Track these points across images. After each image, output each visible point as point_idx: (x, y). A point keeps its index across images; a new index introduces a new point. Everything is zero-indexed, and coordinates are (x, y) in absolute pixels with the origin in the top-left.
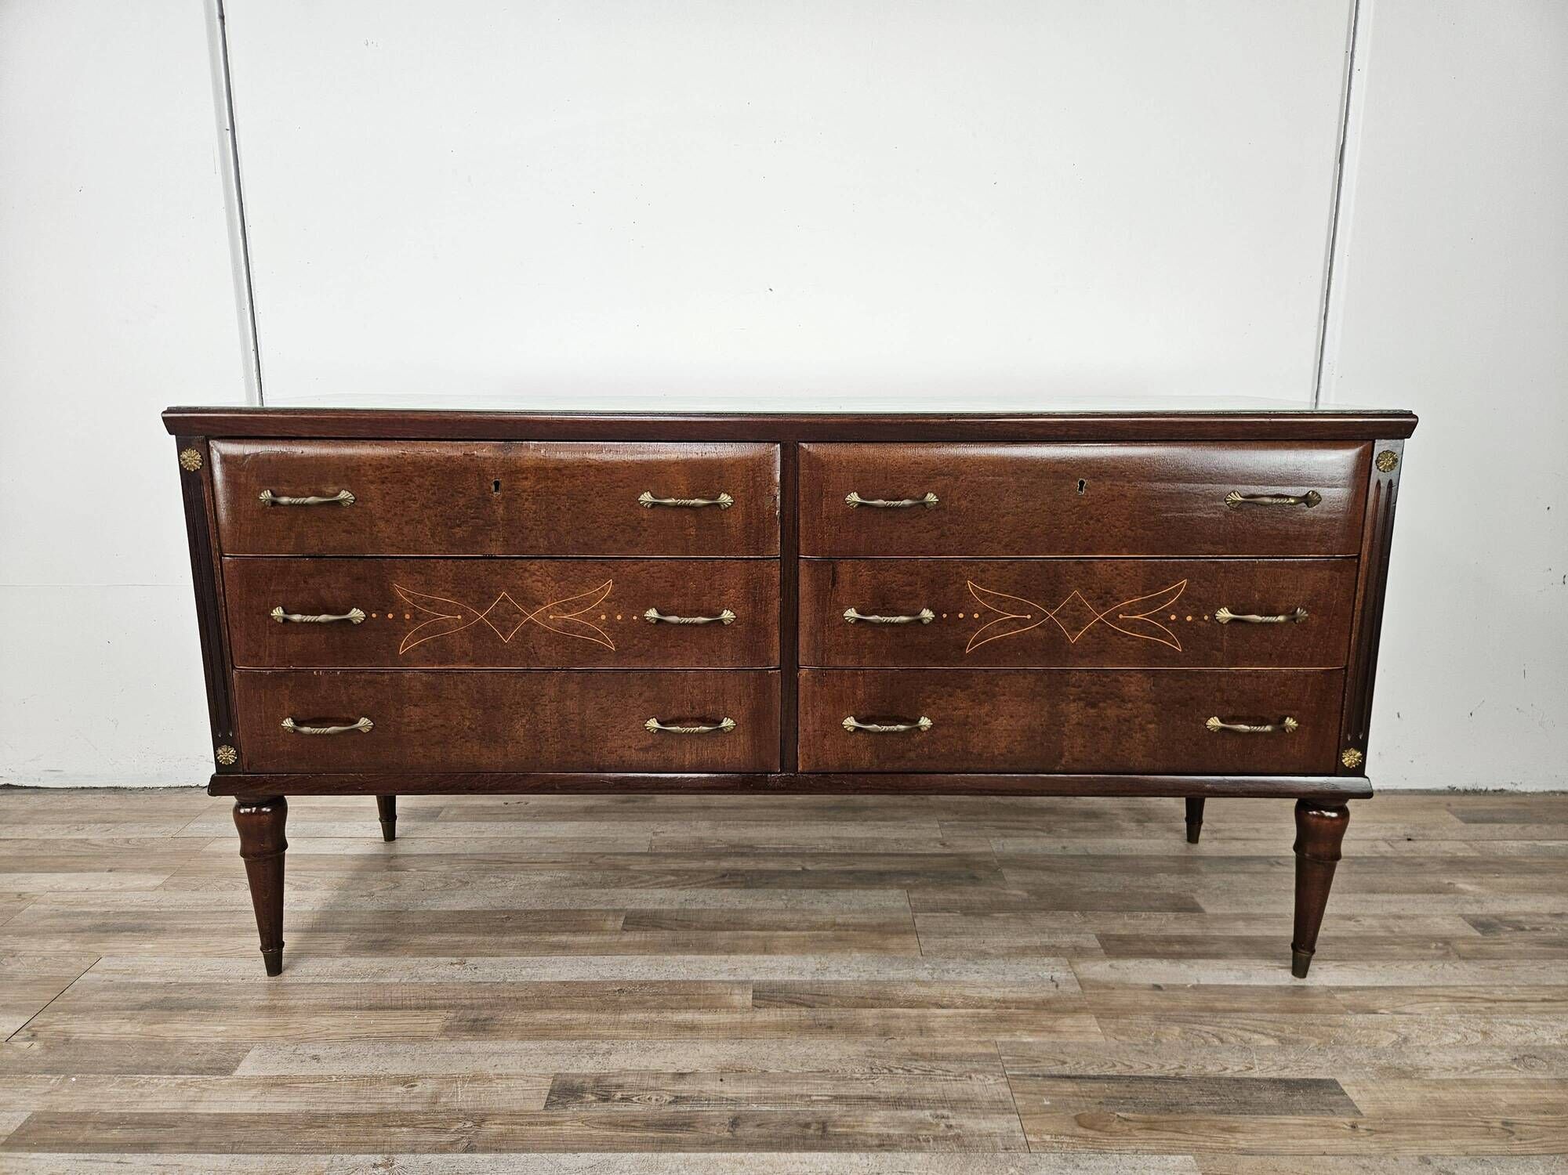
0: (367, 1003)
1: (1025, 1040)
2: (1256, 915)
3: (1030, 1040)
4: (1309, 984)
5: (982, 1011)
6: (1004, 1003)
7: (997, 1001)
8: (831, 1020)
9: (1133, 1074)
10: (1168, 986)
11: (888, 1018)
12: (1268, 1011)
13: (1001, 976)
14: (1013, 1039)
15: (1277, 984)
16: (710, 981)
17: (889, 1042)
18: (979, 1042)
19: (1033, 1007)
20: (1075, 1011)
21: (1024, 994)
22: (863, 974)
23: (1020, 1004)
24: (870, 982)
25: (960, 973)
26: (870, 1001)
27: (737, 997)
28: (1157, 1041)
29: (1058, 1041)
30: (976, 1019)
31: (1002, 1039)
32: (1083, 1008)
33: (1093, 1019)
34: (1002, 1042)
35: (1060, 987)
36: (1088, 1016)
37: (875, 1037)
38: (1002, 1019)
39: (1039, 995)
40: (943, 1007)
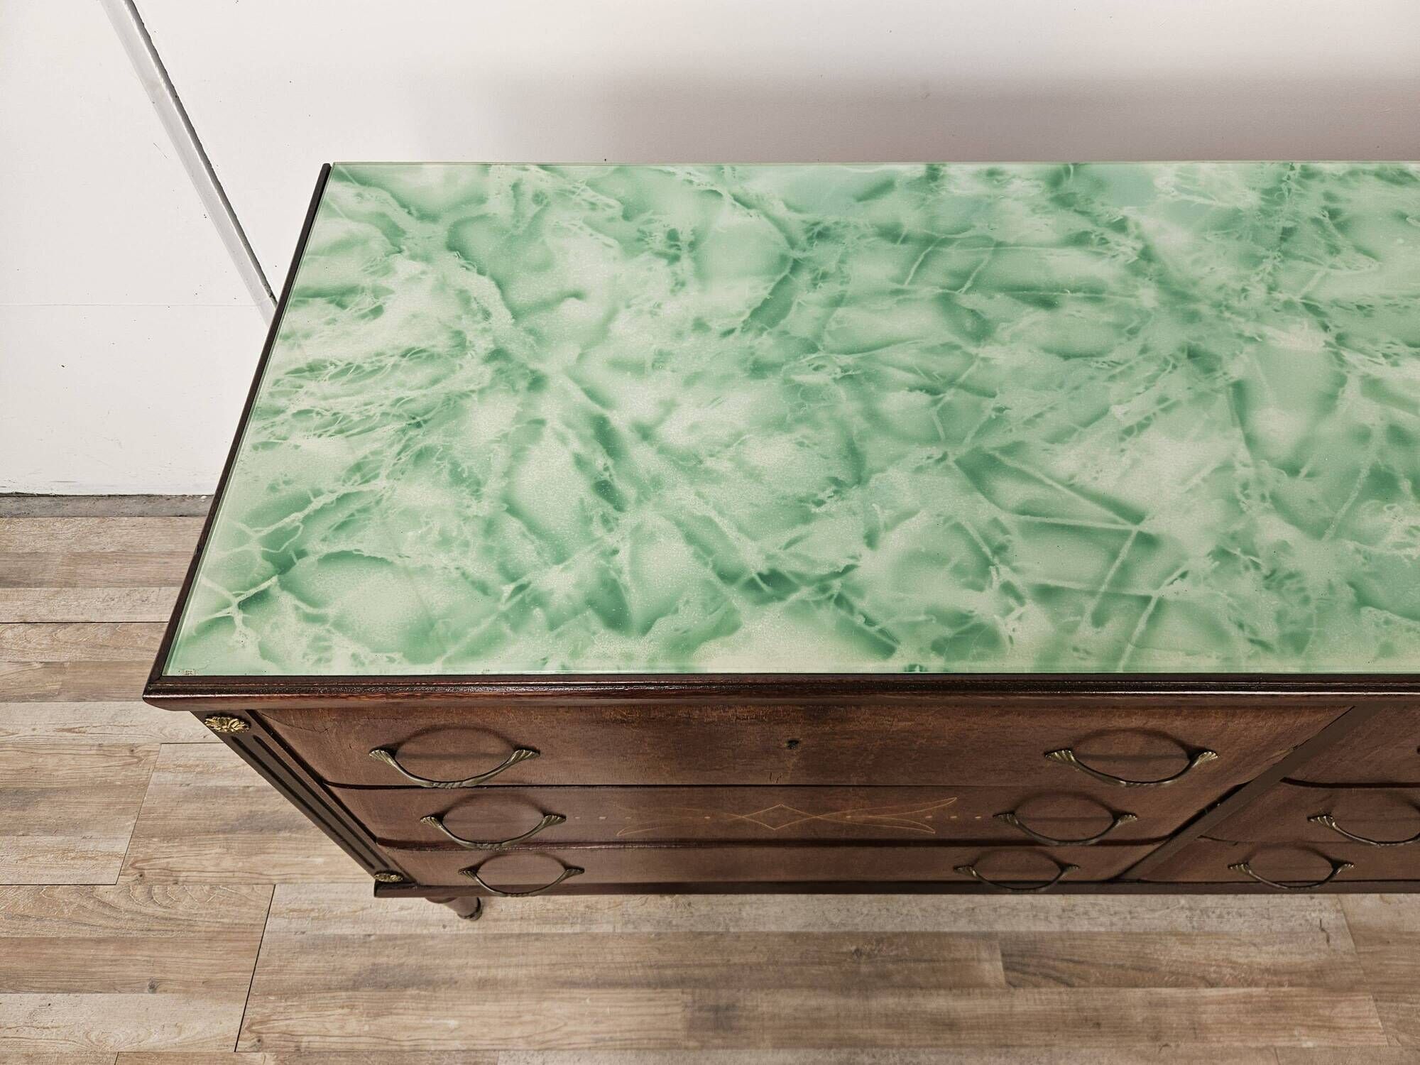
0: (590, 974)
1: (1304, 1045)
3: (1310, 1044)
5: (1255, 990)
6: (1274, 975)
7: (1267, 970)
8: (1096, 1010)
11: (1156, 1005)
13: (1267, 922)
14: (1292, 1044)
16: (951, 934)
17: (1165, 1051)
18: (1259, 1050)
19: (1307, 981)
20: (1352, 988)
21: (1292, 956)
22: (1115, 919)
23: (1292, 975)
24: (1128, 936)
25: (1220, 916)
26: (1132, 973)
27: (987, 966)
29: (1339, 1045)
30: (1249, 1006)
31: (1281, 1042)
32: (1360, 982)
33: (1372, 1003)
34: (1282, 1048)
35: (1332, 942)
36: (1366, 998)
37: (1148, 1044)
38: (1277, 1006)
39: (1311, 957)
40: (1211, 984)
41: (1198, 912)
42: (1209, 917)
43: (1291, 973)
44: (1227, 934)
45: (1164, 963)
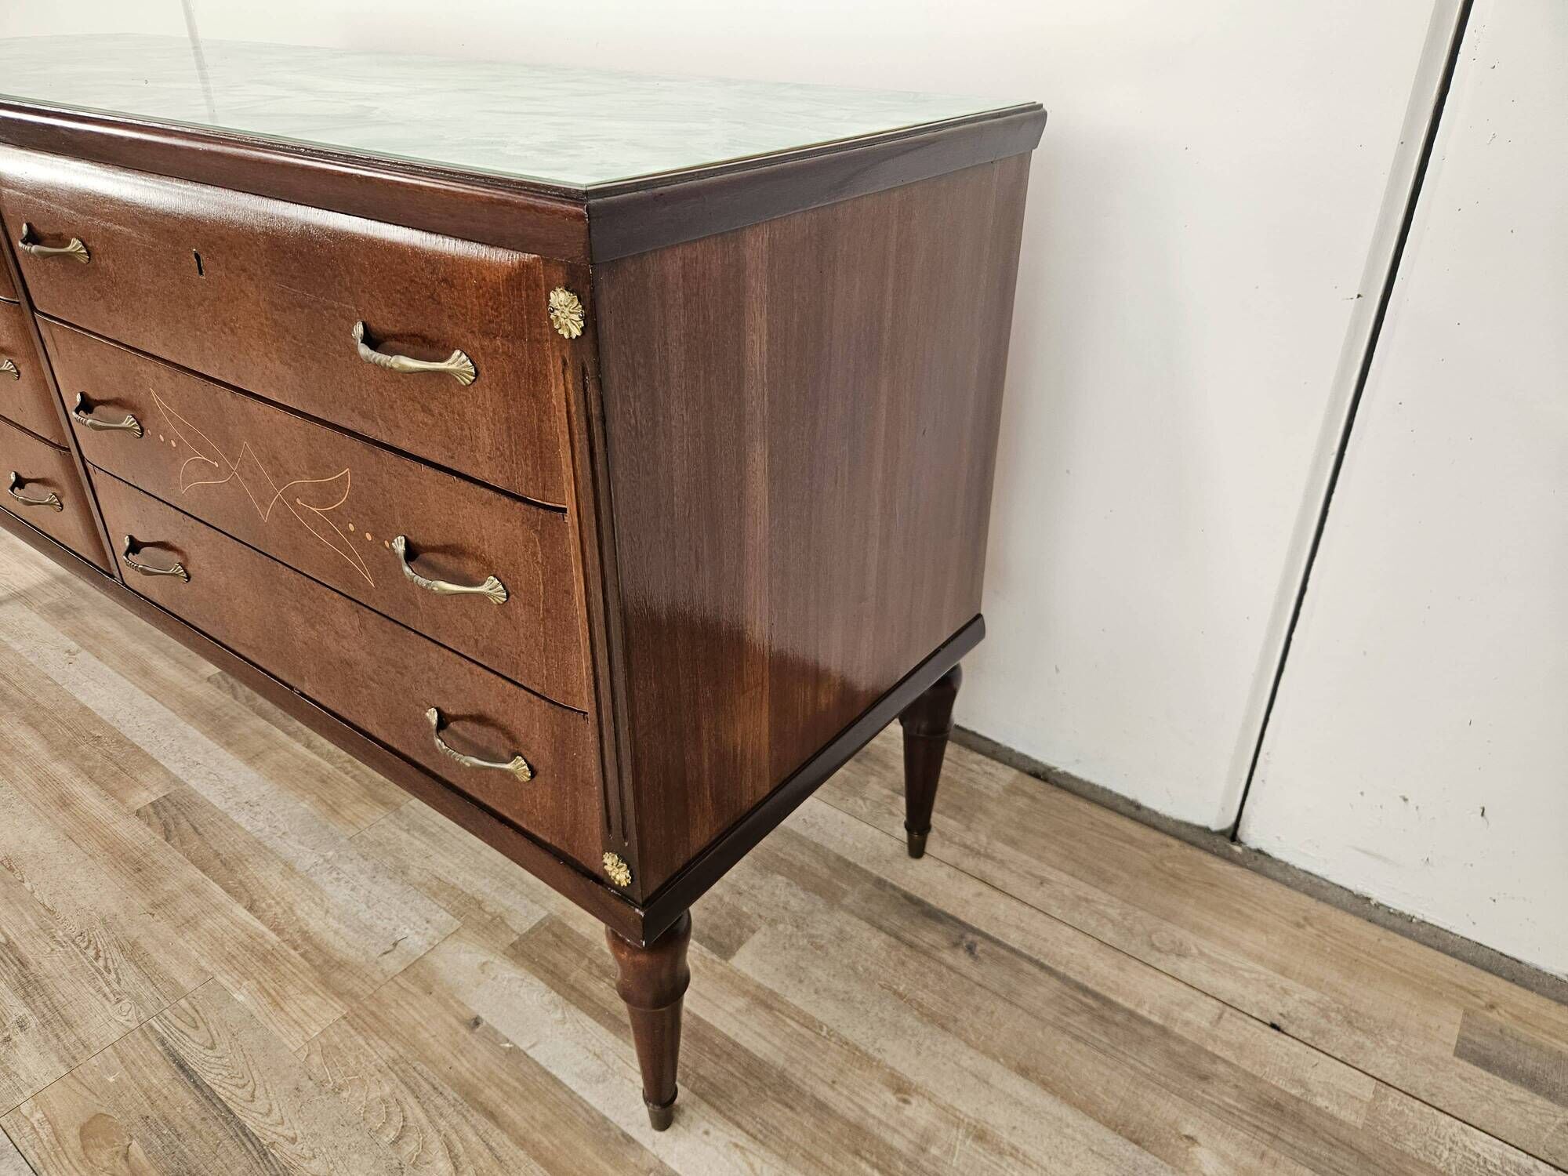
2: (787, 1004)
4: (647, 1144)
5: (271, 935)
6: (305, 940)
7: (305, 933)
9: (237, 1112)
10: (489, 1028)
12: (522, 1142)
14: (228, 987)
15: (607, 1114)
17: (145, 917)
18: (200, 970)
19: (318, 962)
20: (343, 994)
21: (340, 942)
22: (267, 829)
23: (314, 951)
27: (145, 794)
28: (338, 1090)
30: (248, 941)
31: (223, 979)
32: (356, 997)
33: (339, 1016)
34: (217, 983)
35: (386, 956)
36: (339, 1009)
37: (144, 905)
38: (267, 958)
39: (352, 953)
40: (250, 909)
41: (329, 866)
42: (331, 873)
43: (317, 948)
44: (322, 891)
45: (248, 873)
